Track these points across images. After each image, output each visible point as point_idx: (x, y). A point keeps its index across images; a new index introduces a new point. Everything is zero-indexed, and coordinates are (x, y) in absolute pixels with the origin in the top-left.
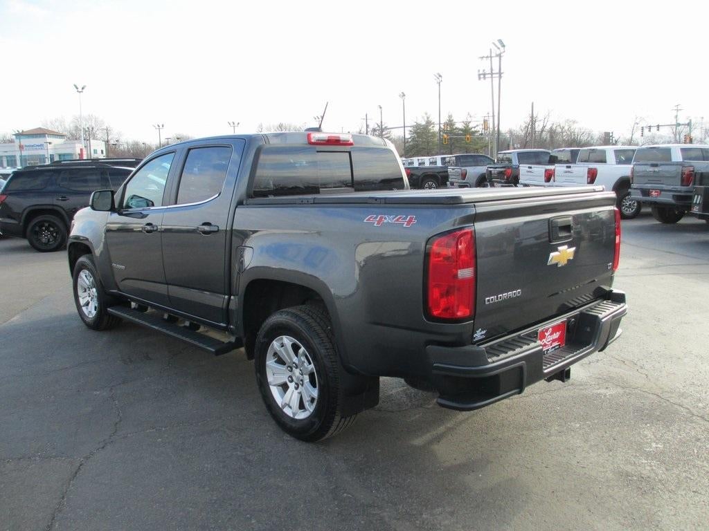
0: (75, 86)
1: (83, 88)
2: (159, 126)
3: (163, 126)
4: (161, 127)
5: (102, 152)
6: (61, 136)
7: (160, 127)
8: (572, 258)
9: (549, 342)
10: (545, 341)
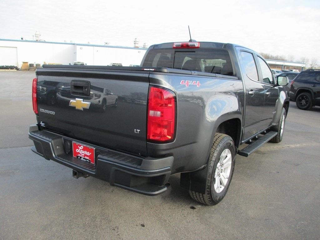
8: (88, 108)
9: (82, 153)
10: (79, 151)
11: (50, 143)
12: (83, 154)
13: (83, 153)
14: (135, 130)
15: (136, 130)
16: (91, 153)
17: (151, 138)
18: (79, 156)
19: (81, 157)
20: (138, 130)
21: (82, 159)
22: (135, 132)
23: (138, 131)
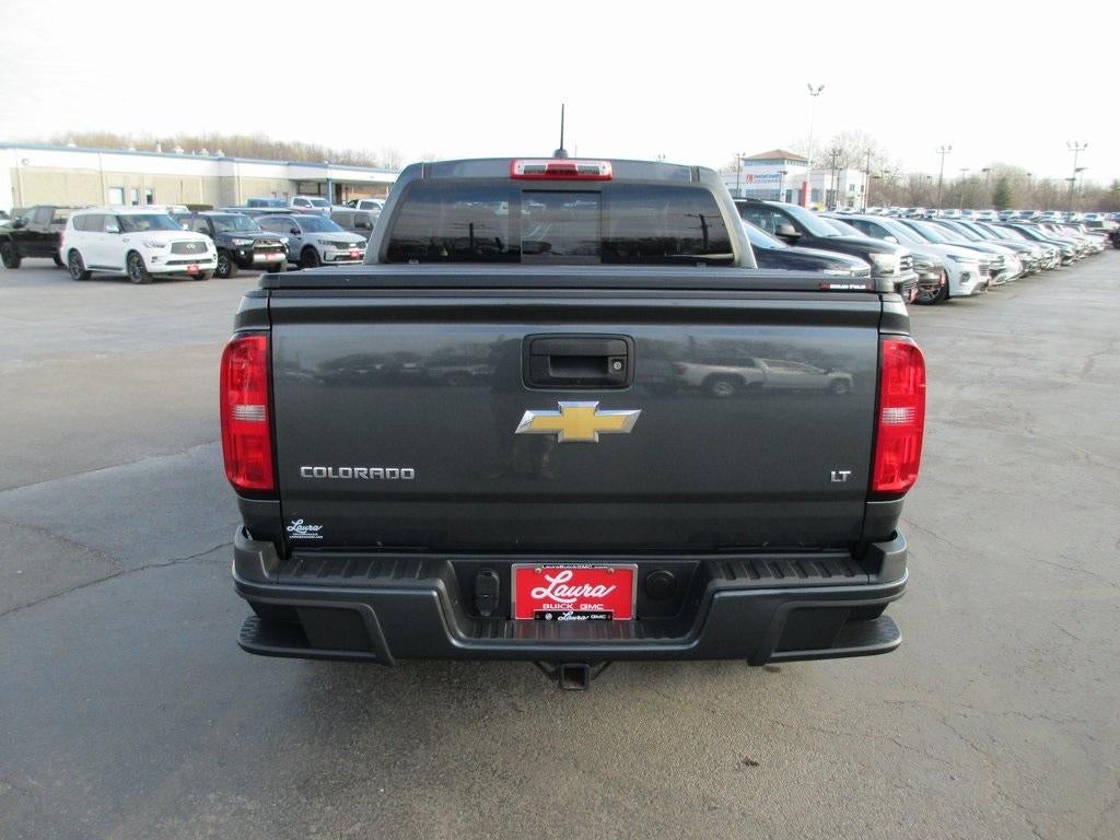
0: (809, 86)
1: (820, 90)
2: (943, 148)
3: (950, 148)
4: (947, 149)
5: (862, 187)
6: (804, 162)
7: (945, 150)
8: (628, 431)
9: (567, 598)
10: (547, 592)
11: (435, 594)
12: (573, 597)
13: (569, 594)
14: (833, 473)
15: (837, 473)
16: (613, 588)
17: (881, 487)
18: (546, 613)
19: (556, 614)
20: (845, 473)
21: (568, 617)
22: (833, 480)
23: (844, 478)
